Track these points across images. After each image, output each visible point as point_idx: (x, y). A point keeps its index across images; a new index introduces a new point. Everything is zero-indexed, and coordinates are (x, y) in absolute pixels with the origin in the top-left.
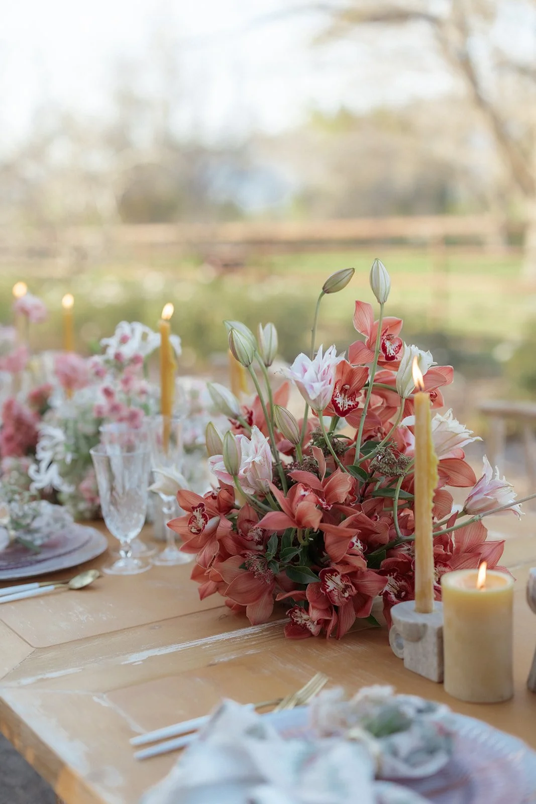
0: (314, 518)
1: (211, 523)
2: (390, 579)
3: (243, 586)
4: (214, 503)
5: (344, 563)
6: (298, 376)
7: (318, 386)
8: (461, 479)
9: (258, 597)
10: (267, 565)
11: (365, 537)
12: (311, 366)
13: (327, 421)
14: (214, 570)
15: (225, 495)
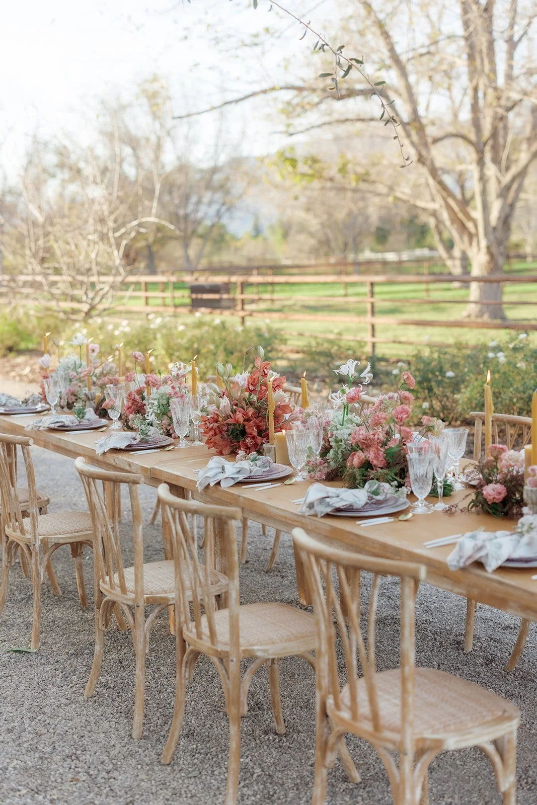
0: (241, 420)
1: (211, 425)
2: (265, 439)
3: (221, 443)
4: (213, 420)
5: (251, 434)
6: (237, 379)
7: (242, 383)
8: (288, 411)
9: (226, 447)
10: (228, 436)
11: (258, 427)
12: (241, 377)
13: (247, 394)
14: (213, 439)
15: (216, 417)
